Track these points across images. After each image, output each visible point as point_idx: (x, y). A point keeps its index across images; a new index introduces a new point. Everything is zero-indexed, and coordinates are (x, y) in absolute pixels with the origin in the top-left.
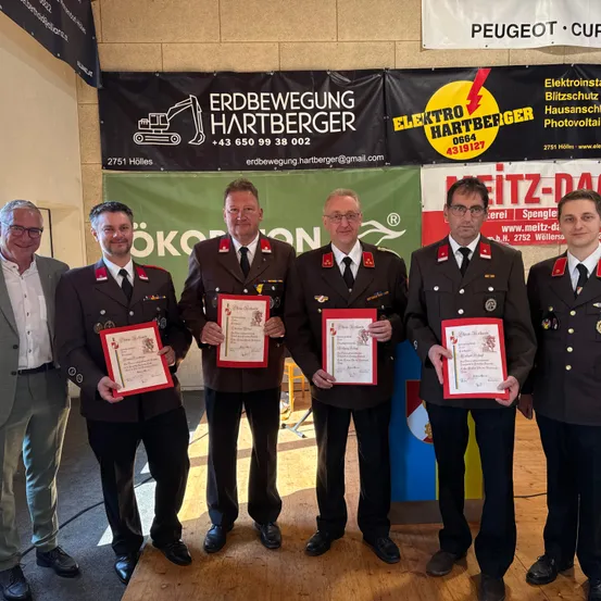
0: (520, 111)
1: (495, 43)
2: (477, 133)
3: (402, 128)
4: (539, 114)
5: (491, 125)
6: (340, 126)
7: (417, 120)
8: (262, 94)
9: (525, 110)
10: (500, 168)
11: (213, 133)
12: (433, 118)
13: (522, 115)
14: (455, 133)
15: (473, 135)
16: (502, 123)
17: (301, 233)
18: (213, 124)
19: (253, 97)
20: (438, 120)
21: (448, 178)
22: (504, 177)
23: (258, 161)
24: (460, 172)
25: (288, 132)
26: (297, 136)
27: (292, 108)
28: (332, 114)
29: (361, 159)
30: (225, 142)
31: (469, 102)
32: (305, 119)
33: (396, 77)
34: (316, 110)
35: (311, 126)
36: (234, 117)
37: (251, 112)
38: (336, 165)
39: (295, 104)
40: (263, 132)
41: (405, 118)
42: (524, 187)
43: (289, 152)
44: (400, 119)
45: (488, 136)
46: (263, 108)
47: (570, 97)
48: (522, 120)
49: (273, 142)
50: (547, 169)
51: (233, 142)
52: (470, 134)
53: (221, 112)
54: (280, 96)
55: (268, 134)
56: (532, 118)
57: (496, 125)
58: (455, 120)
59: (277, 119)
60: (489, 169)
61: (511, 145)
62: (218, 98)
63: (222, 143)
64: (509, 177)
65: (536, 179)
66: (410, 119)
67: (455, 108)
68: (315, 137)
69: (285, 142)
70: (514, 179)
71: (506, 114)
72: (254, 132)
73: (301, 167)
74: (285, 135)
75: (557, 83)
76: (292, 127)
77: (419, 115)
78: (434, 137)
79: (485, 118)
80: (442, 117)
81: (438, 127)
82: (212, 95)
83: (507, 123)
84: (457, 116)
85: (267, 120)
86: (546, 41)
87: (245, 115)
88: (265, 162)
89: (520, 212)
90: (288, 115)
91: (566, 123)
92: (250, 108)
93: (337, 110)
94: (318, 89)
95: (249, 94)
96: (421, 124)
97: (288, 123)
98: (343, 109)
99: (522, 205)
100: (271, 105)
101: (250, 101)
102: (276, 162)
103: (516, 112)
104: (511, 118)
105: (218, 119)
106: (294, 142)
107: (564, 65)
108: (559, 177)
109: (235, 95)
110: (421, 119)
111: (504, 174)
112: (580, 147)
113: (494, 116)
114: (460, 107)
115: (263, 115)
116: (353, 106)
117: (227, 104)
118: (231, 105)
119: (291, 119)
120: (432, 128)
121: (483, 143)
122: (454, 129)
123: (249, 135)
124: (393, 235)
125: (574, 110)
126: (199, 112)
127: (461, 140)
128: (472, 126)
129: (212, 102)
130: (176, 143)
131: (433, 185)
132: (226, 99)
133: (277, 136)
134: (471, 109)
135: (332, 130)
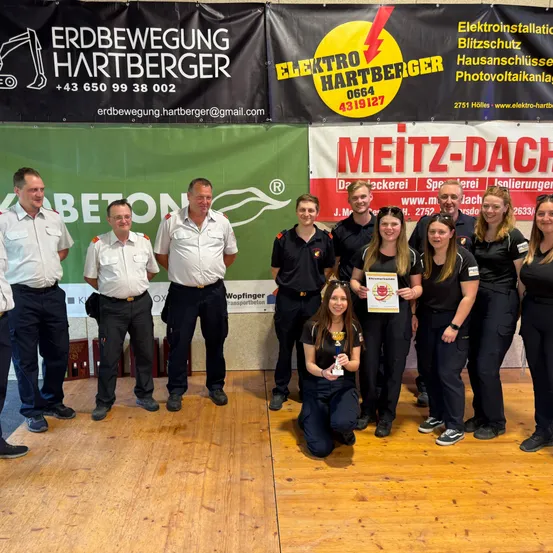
0: (427, 60)
2: (375, 85)
3: (286, 76)
5: (392, 77)
6: (211, 71)
7: (304, 67)
8: (116, 30)
9: (434, 59)
10: (402, 129)
11: (57, 75)
12: (324, 66)
13: (430, 65)
14: (349, 85)
15: (371, 88)
16: (405, 75)
17: (166, 199)
18: (57, 65)
19: (104, 33)
20: (330, 69)
21: (341, 139)
22: (407, 139)
23: (112, 111)
24: (355, 132)
25: (149, 76)
26: (160, 81)
27: (153, 47)
28: (201, 56)
29: (238, 113)
30: (71, 87)
31: (366, 47)
32: (169, 62)
33: (280, 14)
34: (182, 51)
35: (175, 70)
36: (82, 56)
37: (103, 50)
38: (207, 119)
39: (157, 43)
40: (118, 76)
41: (290, 64)
42: (429, 152)
43: (149, 100)
44: (284, 65)
46: (117, 47)
47: (487, 44)
48: (429, 71)
49: (131, 88)
50: (457, 133)
51: (80, 86)
52: (367, 86)
53: (65, 51)
54: (138, 31)
55: (124, 79)
56: (441, 69)
57: (398, 76)
58: (350, 68)
59: (134, 60)
60: (389, 130)
61: (416, 102)
62: (62, 33)
63: (67, 88)
64: (412, 140)
65: (443, 142)
66: (296, 66)
67: (351, 54)
68: (181, 83)
69: (144, 88)
70: (419, 143)
71: (411, 63)
72: (107, 76)
73: (164, 120)
74: (145, 79)
75: (471, 27)
76: (153, 71)
77: (307, 62)
78: (324, 89)
79: (385, 67)
80: (334, 64)
81: (330, 77)
82: (54, 29)
83: (413, 74)
84: (352, 64)
85: (123, 61)
87: (95, 54)
88: (120, 112)
89: (423, 181)
90: (148, 55)
91: (481, 76)
92: (100, 46)
93: (208, 52)
94: (185, 24)
95: (99, 29)
96: (309, 72)
97: (148, 65)
98: (215, 51)
99: (426, 173)
100: (127, 43)
101: (100, 37)
102: (134, 112)
103: (422, 61)
104: (416, 69)
105: (63, 59)
106: (156, 88)
107: (482, 4)
108: (471, 141)
109: (82, 29)
110: (309, 67)
111: (406, 136)
112: (497, 106)
113: (397, 65)
114: (356, 54)
115: (117, 55)
116: (227, 47)
117: (73, 40)
118: (78, 42)
119: (152, 60)
120: (323, 78)
121: (382, 98)
122: (349, 79)
123: (100, 79)
124: (277, 205)
125: (492, 61)
126: (39, 49)
127: (356, 93)
128: (369, 77)
129: (54, 37)
130: (11, 87)
131: (322, 146)
132: (72, 34)
133: (134, 80)
134: (369, 55)
135: (202, 76)
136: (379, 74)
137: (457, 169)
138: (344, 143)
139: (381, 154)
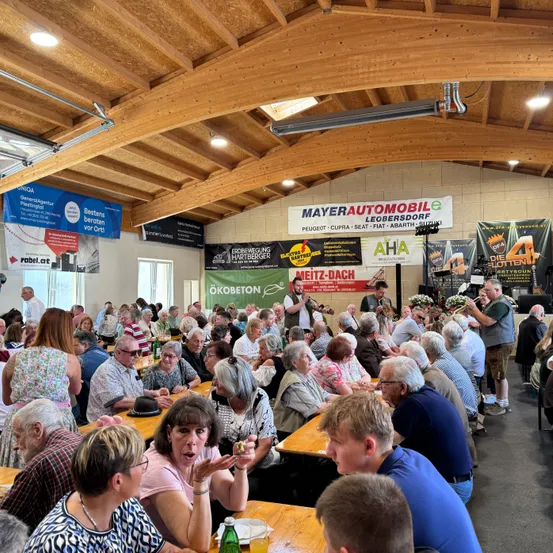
0: (317, 252)
1: (310, 232)
2: (304, 258)
3: (283, 257)
4: (323, 253)
5: (308, 256)
6: (266, 257)
8: (246, 249)
10: (312, 269)
11: (233, 260)
12: (292, 255)
14: (298, 259)
16: (312, 256)
17: (255, 288)
18: (233, 257)
21: (296, 271)
23: (244, 267)
24: (300, 270)
26: (255, 260)
27: (253, 252)
29: (272, 266)
31: (302, 249)
32: (257, 255)
33: (281, 243)
34: (259, 253)
35: (258, 257)
36: (238, 255)
38: (265, 268)
40: (245, 259)
42: (319, 274)
43: (253, 264)
44: (282, 255)
45: (308, 259)
46: (246, 253)
47: (332, 247)
48: (317, 254)
49: (248, 262)
50: (326, 269)
51: (238, 262)
52: (302, 259)
53: (235, 254)
54: (250, 249)
55: (247, 260)
56: (321, 254)
57: (310, 256)
59: (249, 255)
60: (309, 269)
61: (316, 262)
62: (234, 251)
63: (235, 262)
65: (323, 272)
66: (285, 255)
67: (298, 251)
68: (259, 260)
69: (251, 262)
70: (316, 272)
73: (256, 269)
74: (251, 260)
75: (327, 243)
76: (253, 258)
77: (288, 254)
78: (292, 260)
79: (307, 254)
80: (294, 254)
82: (232, 249)
84: (299, 254)
85: (247, 256)
86: (323, 231)
88: (246, 267)
89: (318, 282)
93: (265, 253)
94: (260, 247)
95: (242, 249)
96: (288, 256)
98: (267, 252)
99: (319, 280)
100: (248, 252)
101: (242, 251)
102: (249, 267)
103: (315, 252)
104: (314, 254)
107: (330, 238)
108: (330, 271)
109: (238, 249)
111: (313, 271)
113: (309, 253)
114: (300, 251)
116: (270, 251)
120: (292, 257)
121: (306, 261)
122: (298, 257)
123: (242, 260)
124: (281, 288)
125: (333, 251)
126: (229, 254)
127: (300, 261)
128: (303, 256)
130: (223, 263)
131: (292, 273)
132: (236, 251)
133: (249, 260)
134: (303, 251)
135: (264, 258)
136: (305, 256)
137: (327, 279)
138: (298, 273)
139: (307, 275)
